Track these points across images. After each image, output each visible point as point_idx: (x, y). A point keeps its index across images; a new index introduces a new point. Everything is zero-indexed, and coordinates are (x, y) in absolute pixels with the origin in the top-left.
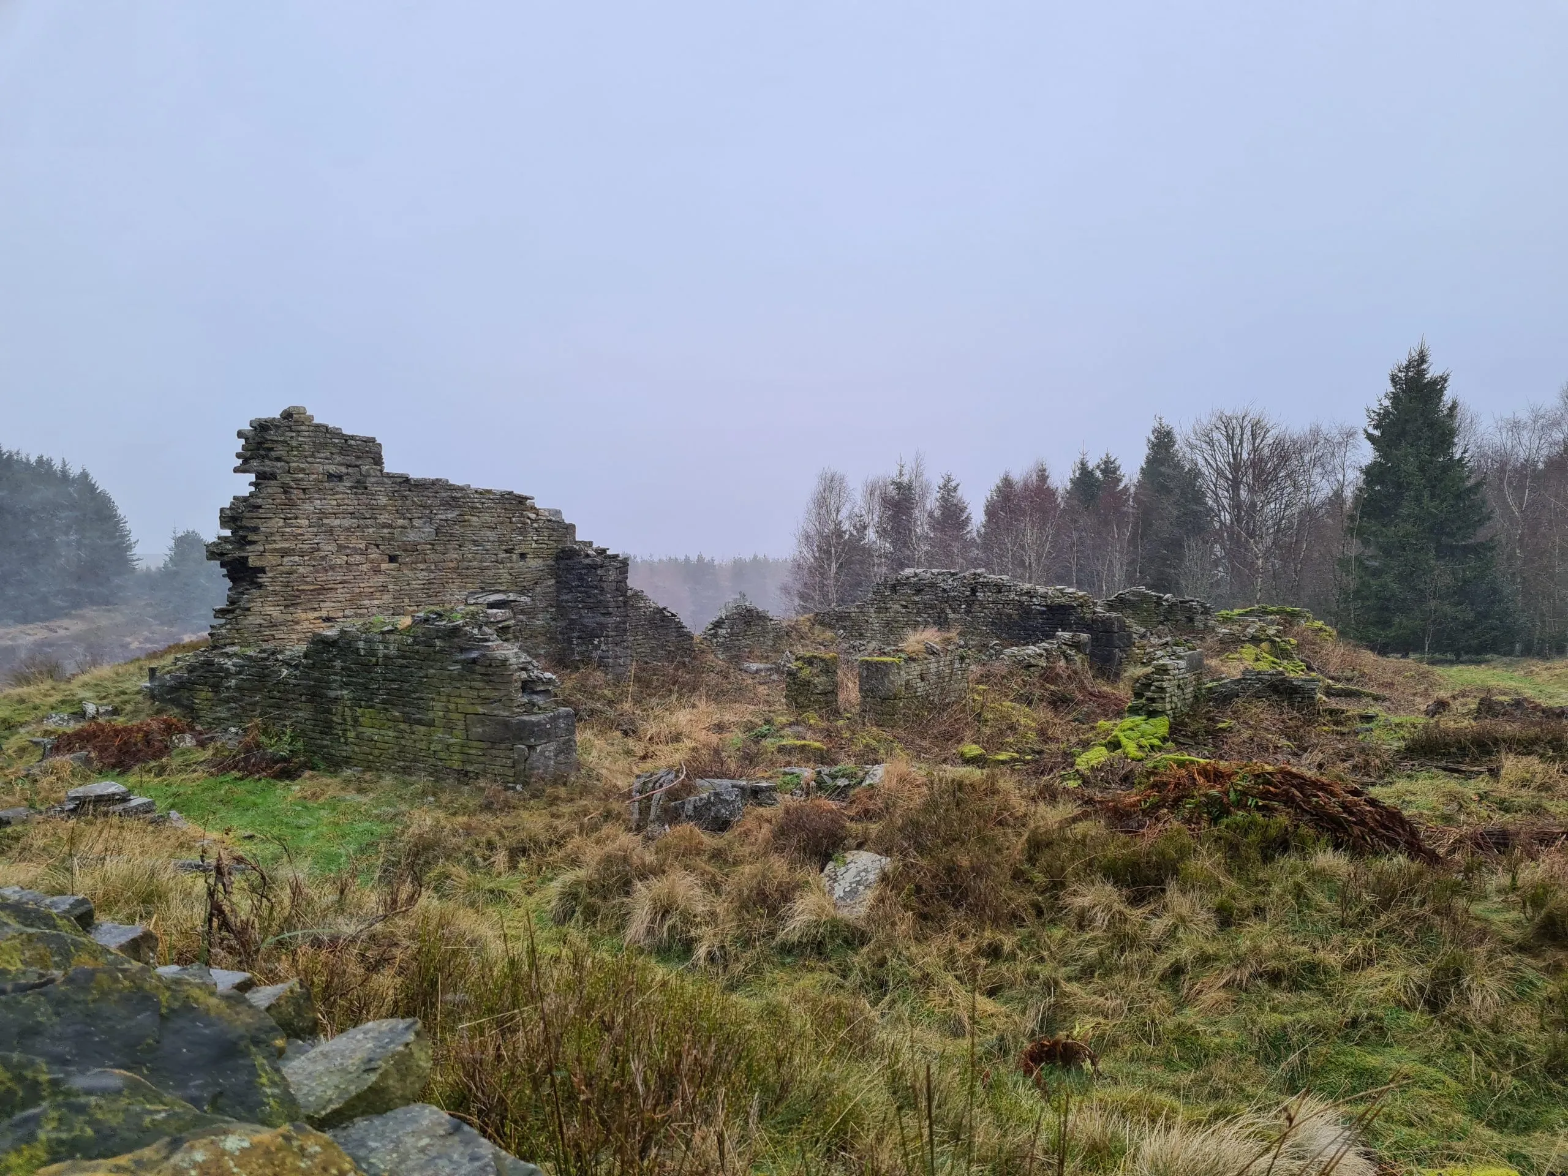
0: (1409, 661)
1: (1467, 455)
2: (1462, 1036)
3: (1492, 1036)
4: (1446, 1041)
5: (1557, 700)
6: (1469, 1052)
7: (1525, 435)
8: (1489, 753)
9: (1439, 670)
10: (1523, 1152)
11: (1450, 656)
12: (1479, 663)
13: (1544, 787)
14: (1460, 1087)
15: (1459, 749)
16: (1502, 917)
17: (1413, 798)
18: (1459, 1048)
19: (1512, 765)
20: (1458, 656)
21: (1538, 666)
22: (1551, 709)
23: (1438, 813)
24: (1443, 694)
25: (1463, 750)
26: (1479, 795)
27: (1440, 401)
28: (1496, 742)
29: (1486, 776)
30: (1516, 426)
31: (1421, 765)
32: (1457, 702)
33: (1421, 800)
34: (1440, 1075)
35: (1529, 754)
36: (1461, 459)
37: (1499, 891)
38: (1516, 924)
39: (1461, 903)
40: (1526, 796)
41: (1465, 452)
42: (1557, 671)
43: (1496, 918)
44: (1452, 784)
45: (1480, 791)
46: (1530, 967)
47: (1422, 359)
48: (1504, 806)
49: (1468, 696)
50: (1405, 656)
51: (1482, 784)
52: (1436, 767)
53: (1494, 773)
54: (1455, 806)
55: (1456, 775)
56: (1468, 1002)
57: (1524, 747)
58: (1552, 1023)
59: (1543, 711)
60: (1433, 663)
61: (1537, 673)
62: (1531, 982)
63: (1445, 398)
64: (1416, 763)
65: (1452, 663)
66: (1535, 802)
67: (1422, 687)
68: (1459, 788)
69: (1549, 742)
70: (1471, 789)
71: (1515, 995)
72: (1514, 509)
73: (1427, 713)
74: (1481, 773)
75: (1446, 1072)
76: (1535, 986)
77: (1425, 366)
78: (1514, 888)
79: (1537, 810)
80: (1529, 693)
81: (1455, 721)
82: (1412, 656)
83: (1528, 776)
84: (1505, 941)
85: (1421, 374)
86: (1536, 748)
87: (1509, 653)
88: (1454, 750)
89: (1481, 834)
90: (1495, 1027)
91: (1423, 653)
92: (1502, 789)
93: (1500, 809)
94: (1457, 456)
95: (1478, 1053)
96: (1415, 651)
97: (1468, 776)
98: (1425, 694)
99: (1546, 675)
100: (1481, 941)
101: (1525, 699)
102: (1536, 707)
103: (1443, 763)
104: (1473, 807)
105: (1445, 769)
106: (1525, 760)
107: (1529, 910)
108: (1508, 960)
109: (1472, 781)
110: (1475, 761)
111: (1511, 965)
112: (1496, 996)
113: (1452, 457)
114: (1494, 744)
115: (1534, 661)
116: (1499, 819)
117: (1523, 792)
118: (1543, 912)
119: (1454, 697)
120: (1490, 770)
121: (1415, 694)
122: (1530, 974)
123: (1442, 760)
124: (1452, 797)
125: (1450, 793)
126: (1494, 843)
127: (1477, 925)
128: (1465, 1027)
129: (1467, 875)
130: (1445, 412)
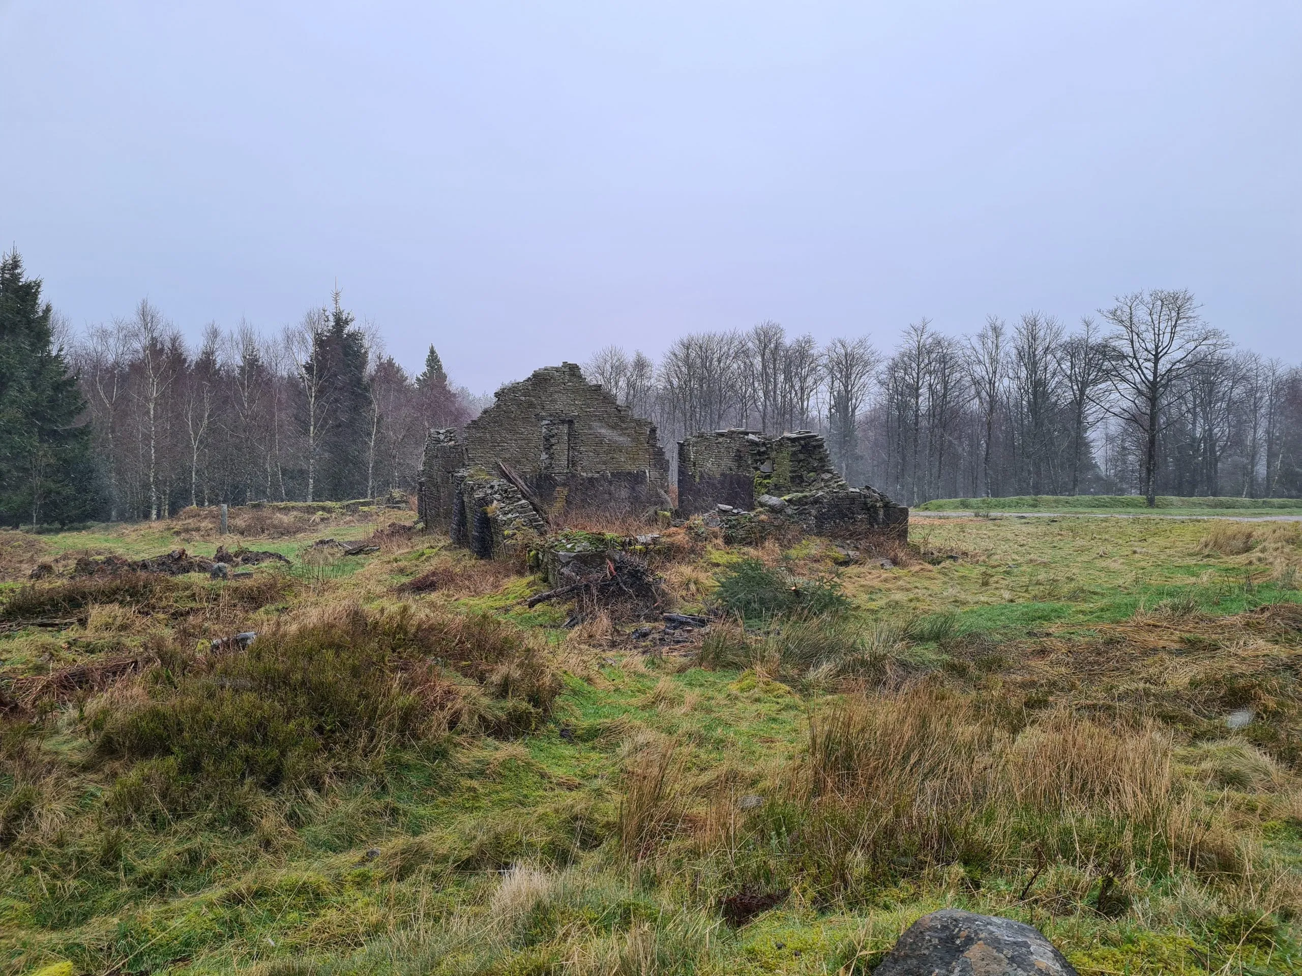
0: (18, 531)
1: (62, 353)
2: (30, 859)
3: (57, 850)
4: (16, 870)
5: (142, 555)
6: (37, 873)
7: (111, 341)
8: (79, 606)
9: (44, 538)
10: (77, 941)
11: (57, 525)
12: (78, 530)
13: (124, 627)
14: (28, 906)
15: (52, 606)
16: (70, 746)
17: (9, 656)
18: (28, 871)
19: (97, 613)
20: (63, 524)
21: (128, 529)
22: (135, 563)
23: (31, 665)
24: (47, 559)
25: (55, 605)
26: (69, 643)
27: (36, 303)
28: (84, 597)
29: (76, 626)
30: (104, 335)
31: (18, 625)
32: (60, 565)
33: (16, 656)
34: (11, 902)
35: (111, 602)
36: (58, 356)
37: (70, 724)
38: (81, 749)
39: (32, 743)
40: (108, 636)
41: (61, 350)
42: (142, 532)
43: (65, 748)
44: (46, 638)
45: (70, 640)
46: (91, 783)
47: (15, 264)
48: (90, 649)
49: (69, 559)
50: (16, 527)
51: (71, 634)
52: (32, 624)
53: (83, 622)
54: (47, 655)
55: (50, 629)
56: (37, 828)
57: (108, 596)
58: (108, 823)
59: (129, 565)
60: (39, 533)
61: (128, 535)
62: (92, 795)
63: (39, 301)
64: (14, 624)
65: (57, 531)
66: (115, 640)
67: (29, 555)
68: (52, 640)
69: (127, 591)
70: (61, 639)
71: (78, 809)
72: (106, 401)
73: (31, 577)
74: (72, 623)
75: (15, 897)
76: (96, 797)
77: (18, 271)
78: (82, 719)
79: (117, 647)
80: (120, 551)
81: (49, 582)
82: (22, 527)
83: (110, 620)
84: (71, 765)
85: (16, 278)
86: (117, 596)
87: (108, 519)
88: (47, 607)
89: (65, 677)
90: (60, 844)
91: (32, 523)
92: (89, 635)
93: (87, 651)
94: (54, 353)
95: (45, 869)
96: (25, 523)
97: (59, 628)
98: (32, 560)
99: (134, 536)
100: (49, 772)
101: (116, 557)
102: (124, 563)
103: (39, 620)
104: (64, 654)
105: (40, 625)
106: (108, 608)
107: (92, 734)
108: (72, 782)
109: (63, 632)
110: (67, 614)
111: (75, 785)
112: (63, 815)
113: (49, 352)
114: (82, 598)
115: (125, 525)
116: (83, 661)
117: (106, 634)
118: (102, 733)
119: (57, 561)
120: (80, 620)
121: (21, 562)
122: (91, 788)
123: (37, 617)
124: (44, 648)
125: (43, 646)
126: (76, 682)
127: (47, 759)
128: (33, 852)
129: (41, 718)
130: (41, 314)
